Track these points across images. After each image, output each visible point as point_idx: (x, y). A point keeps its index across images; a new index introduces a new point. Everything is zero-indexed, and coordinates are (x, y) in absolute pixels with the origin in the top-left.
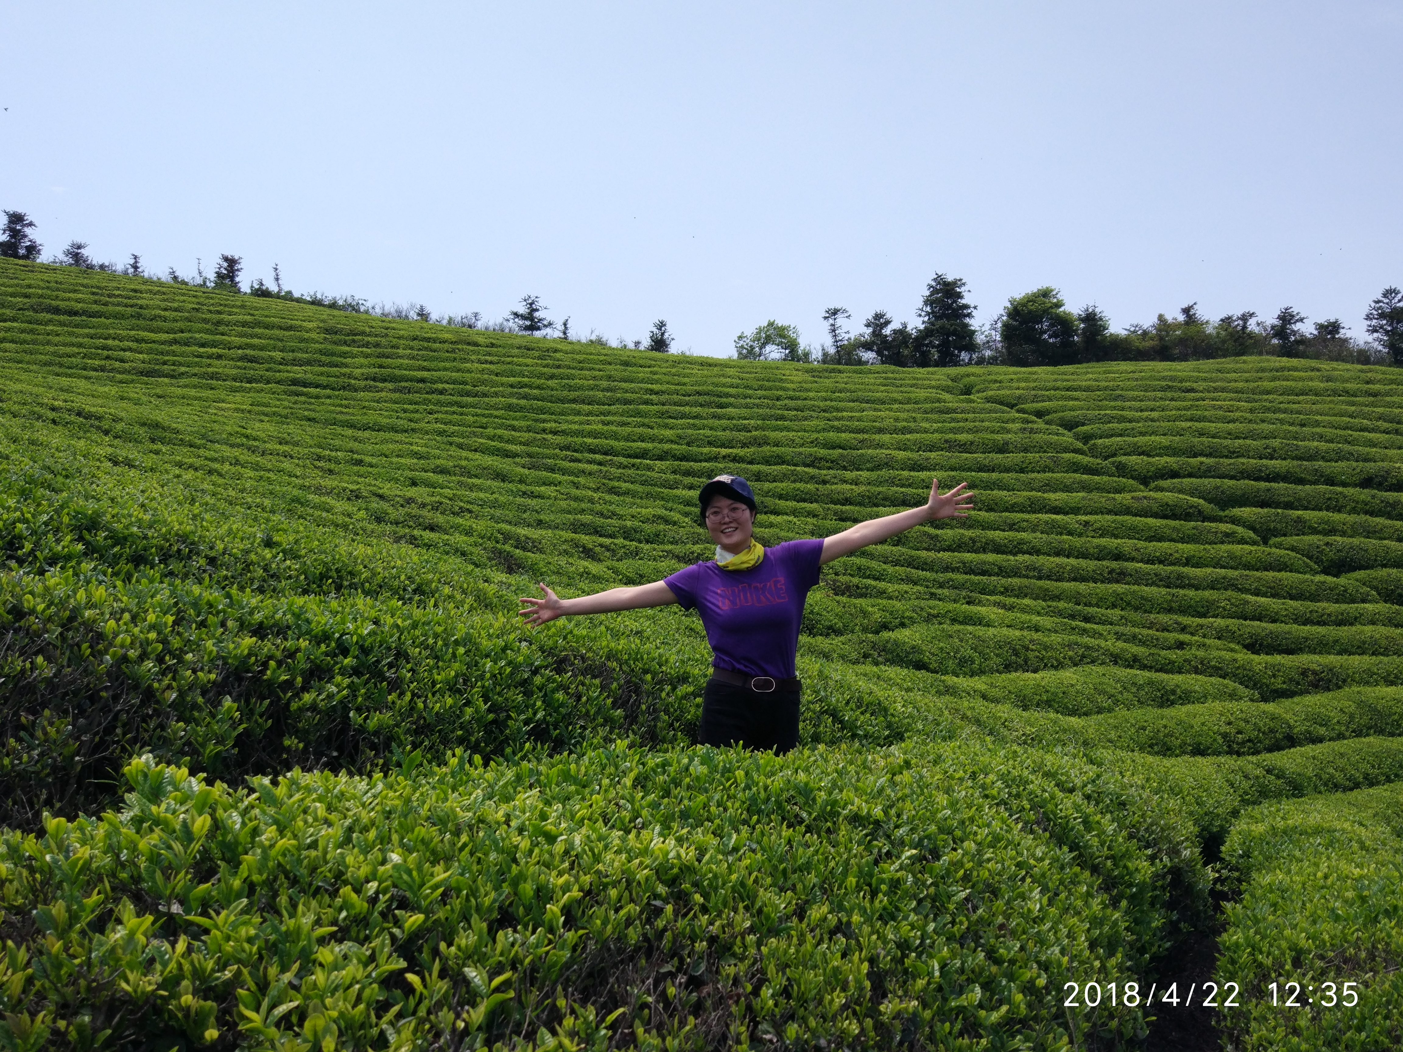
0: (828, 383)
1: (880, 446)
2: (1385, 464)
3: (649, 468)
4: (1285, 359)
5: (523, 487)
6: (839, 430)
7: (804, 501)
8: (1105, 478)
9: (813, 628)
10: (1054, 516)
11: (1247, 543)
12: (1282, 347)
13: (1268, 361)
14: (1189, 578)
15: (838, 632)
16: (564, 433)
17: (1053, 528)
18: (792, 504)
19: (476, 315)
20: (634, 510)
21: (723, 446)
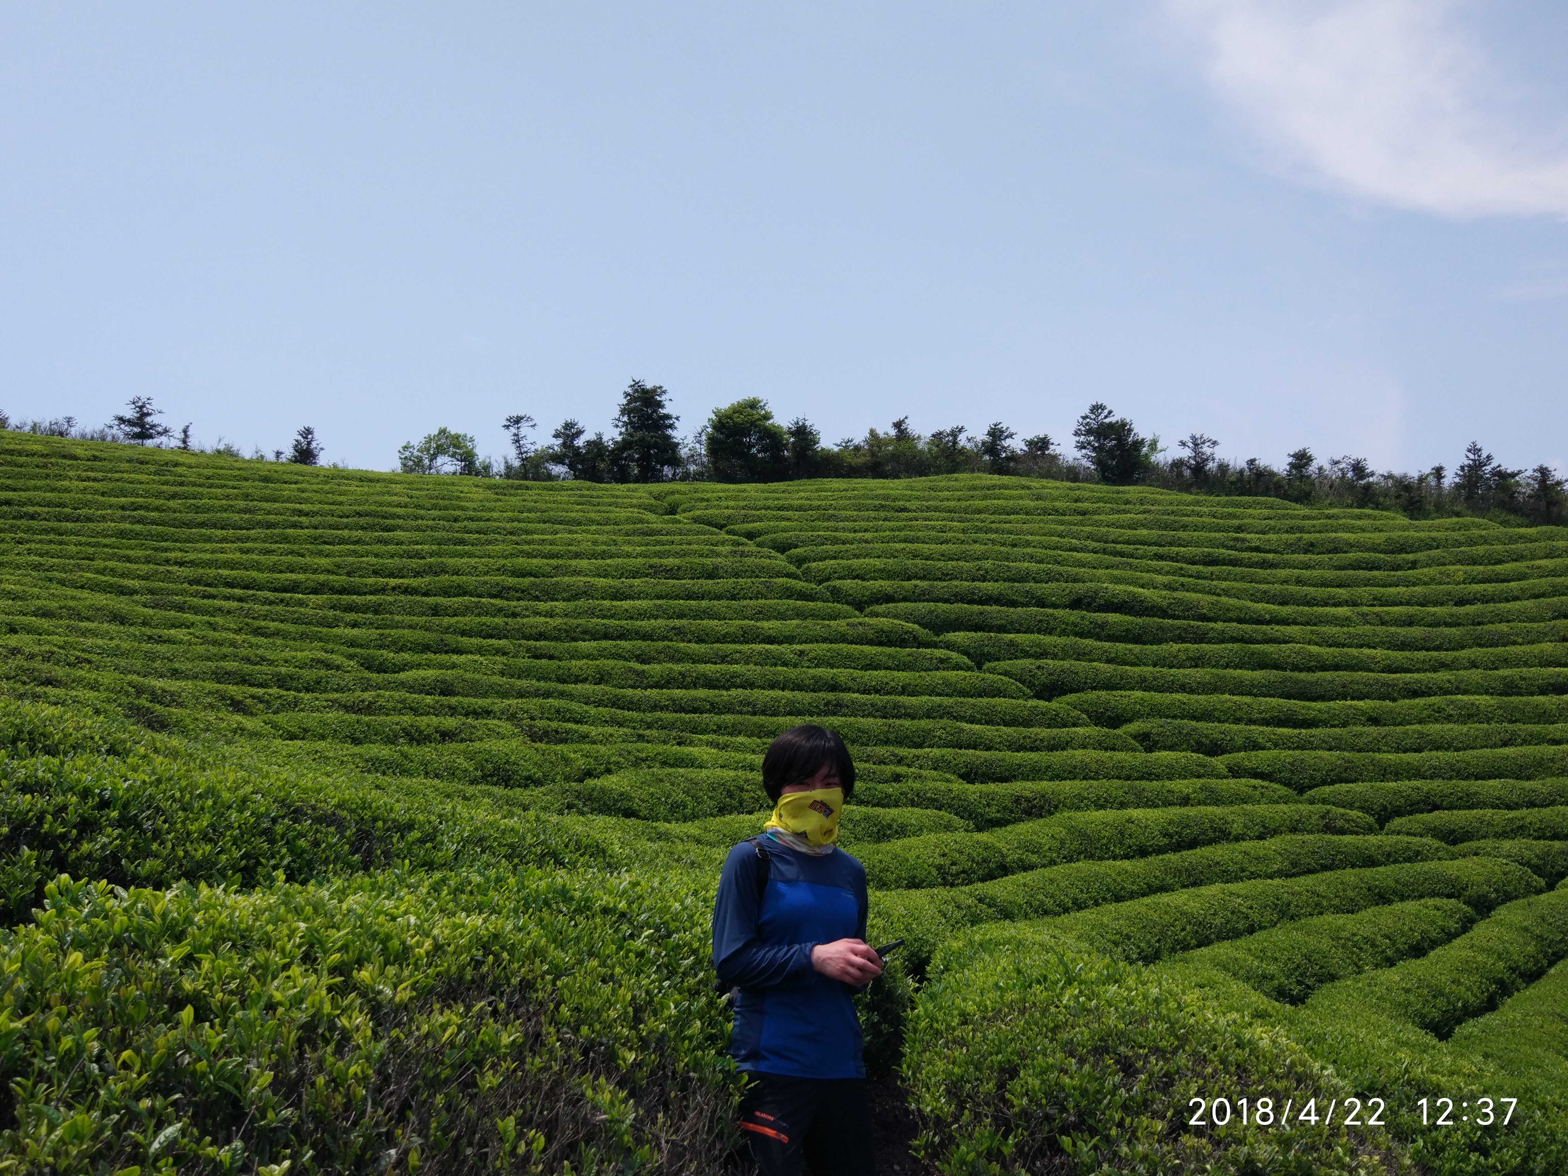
0: (515, 501)
1: (577, 572)
2: (1093, 585)
3: (301, 603)
4: (996, 476)
5: (148, 631)
6: (529, 555)
7: (491, 636)
8: (820, 604)
9: (509, 779)
10: (768, 646)
11: (961, 669)
12: (994, 463)
13: (980, 478)
14: (905, 708)
15: (538, 783)
16: (193, 563)
17: (767, 659)
18: (476, 641)
19: (69, 420)
20: (287, 654)
21: (392, 575)
